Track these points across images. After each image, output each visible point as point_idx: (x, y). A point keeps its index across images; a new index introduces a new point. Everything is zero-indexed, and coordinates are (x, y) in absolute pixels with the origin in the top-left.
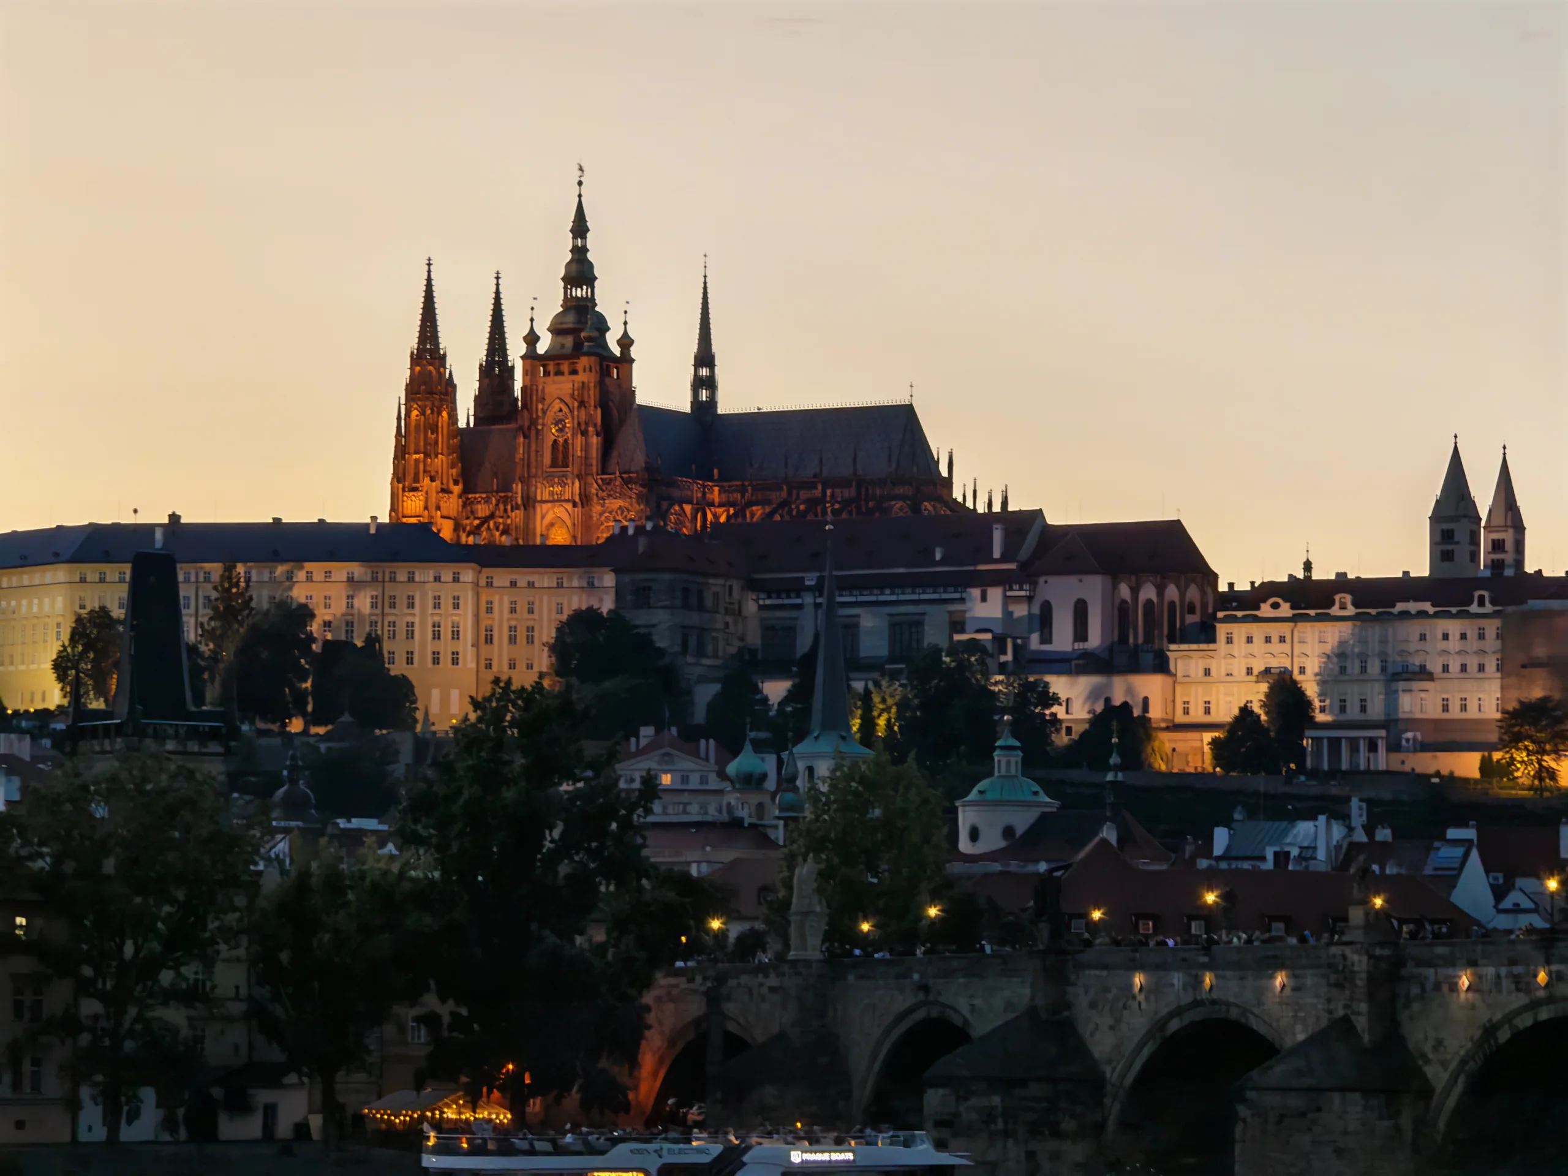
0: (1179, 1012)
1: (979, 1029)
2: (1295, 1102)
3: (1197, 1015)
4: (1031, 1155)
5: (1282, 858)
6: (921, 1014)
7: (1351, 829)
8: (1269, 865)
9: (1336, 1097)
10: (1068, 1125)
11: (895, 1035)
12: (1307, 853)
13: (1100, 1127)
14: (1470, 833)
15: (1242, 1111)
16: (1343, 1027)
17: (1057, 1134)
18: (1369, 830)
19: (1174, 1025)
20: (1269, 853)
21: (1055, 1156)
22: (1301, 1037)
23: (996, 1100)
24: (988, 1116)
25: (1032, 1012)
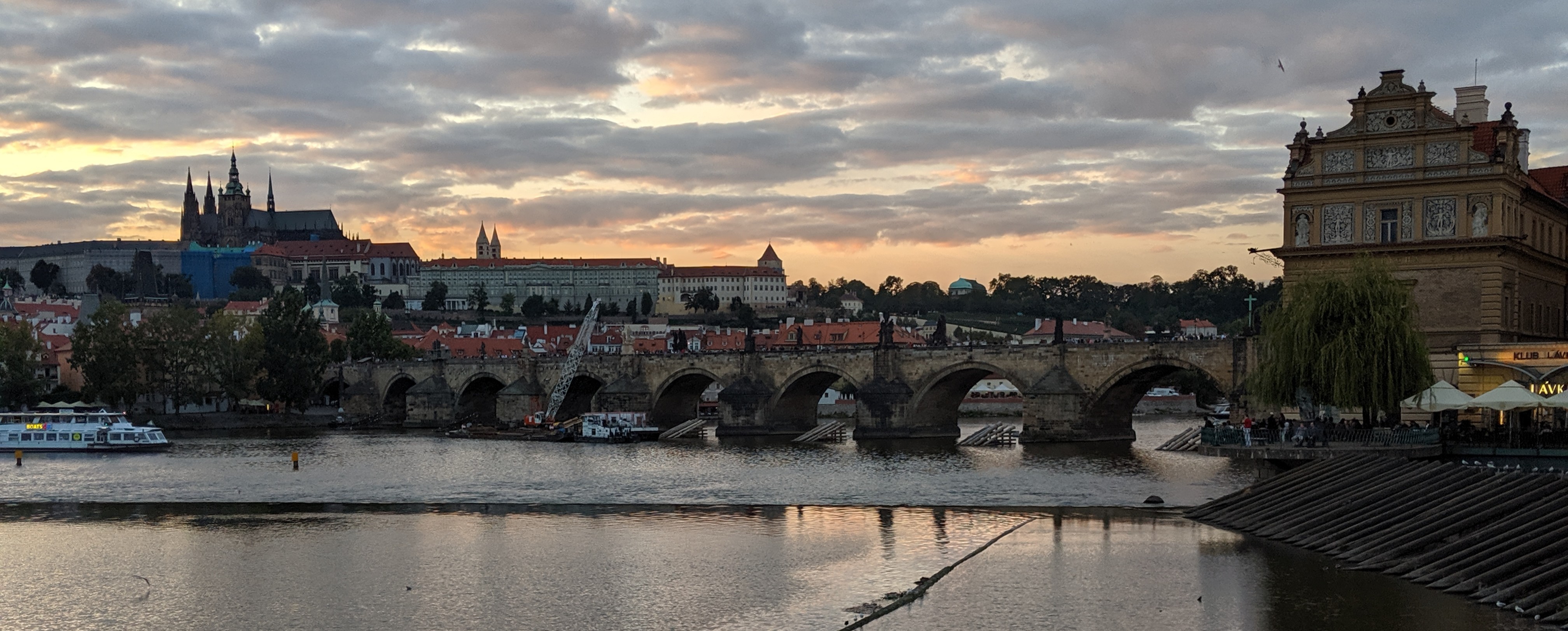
0: (475, 375)
1: (418, 380)
2: (511, 397)
3: (481, 376)
4: (435, 412)
5: (476, 335)
6: (400, 376)
7: (493, 327)
8: (473, 336)
9: (522, 397)
10: (445, 405)
11: (392, 382)
12: (483, 333)
13: (453, 405)
14: (525, 328)
15: (498, 400)
16: (522, 379)
17: (441, 406)
18: (498, 328)
19: (473, 379)
20: (473, 333)
21: (442, 412)
22: (510, 382)
23: (425, 399)
24: (424, 403)
25: (433, 376)
